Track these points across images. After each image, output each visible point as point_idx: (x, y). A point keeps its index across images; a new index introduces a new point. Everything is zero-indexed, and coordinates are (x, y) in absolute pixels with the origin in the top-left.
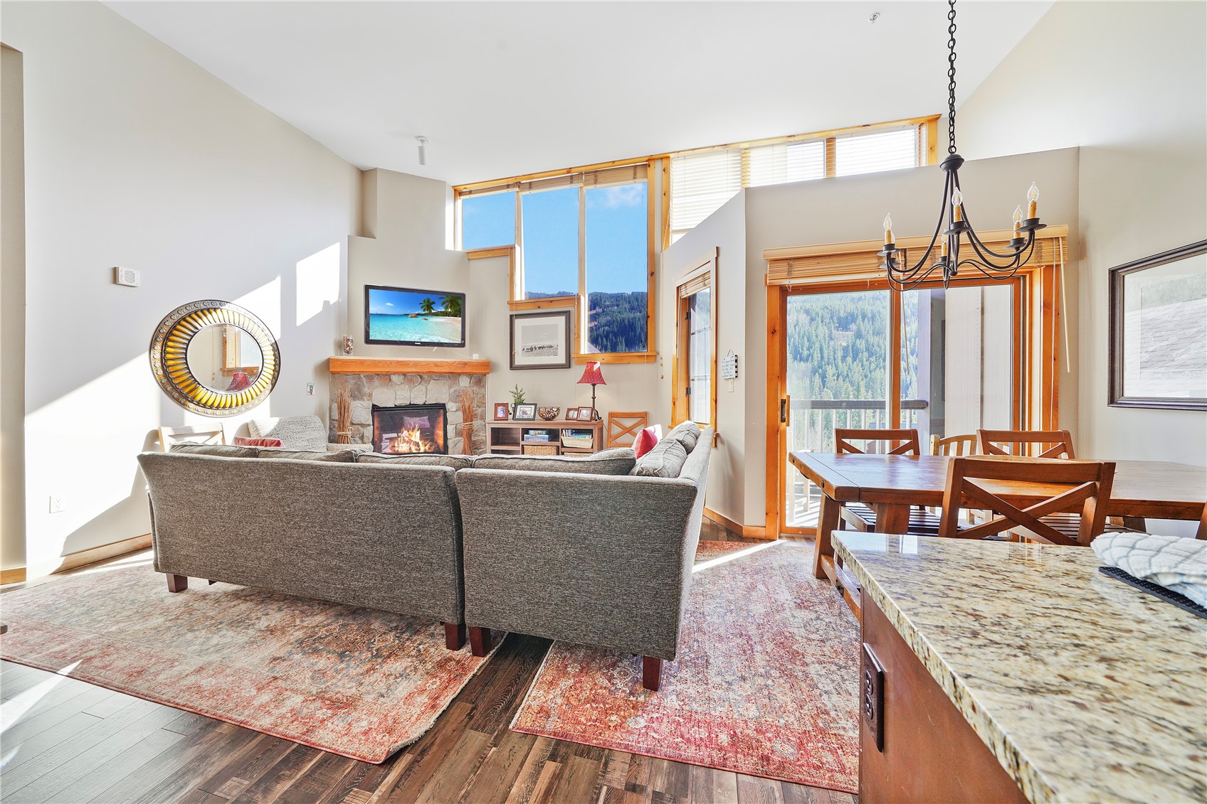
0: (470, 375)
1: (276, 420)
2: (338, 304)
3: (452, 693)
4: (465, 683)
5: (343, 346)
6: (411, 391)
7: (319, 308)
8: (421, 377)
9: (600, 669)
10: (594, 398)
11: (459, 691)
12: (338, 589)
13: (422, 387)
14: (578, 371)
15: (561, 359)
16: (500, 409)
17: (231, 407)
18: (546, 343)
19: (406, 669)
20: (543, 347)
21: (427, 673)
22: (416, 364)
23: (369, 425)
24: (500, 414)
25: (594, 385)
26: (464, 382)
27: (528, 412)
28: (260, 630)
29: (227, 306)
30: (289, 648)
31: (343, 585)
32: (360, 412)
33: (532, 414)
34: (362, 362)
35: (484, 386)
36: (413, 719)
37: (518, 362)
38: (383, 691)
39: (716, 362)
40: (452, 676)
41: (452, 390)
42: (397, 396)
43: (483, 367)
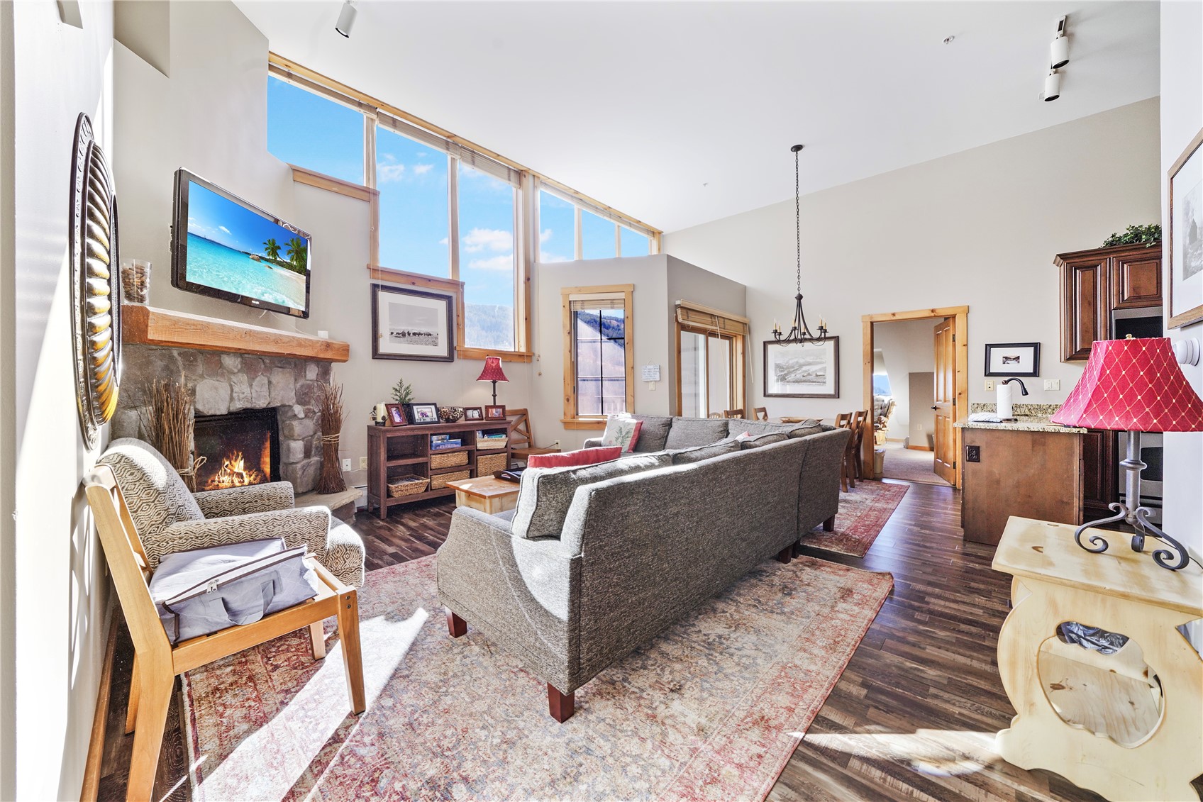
0: (318, 362)
6: (251, 386)
8: (263, 361)
10: (495, 395)
13: (263, 379)
15: (442, 350)
16: (393, 411)
18: (423, 330)
20: (419, 334)
24: (399, 418)
25: (494, 382)
26: (311, 372)
27: (429, 414)
33: (435, 416)
35: (329, 381)
37: (385, 350)
39: (633, 368)
42: (235, 395)
43: (344, 353)
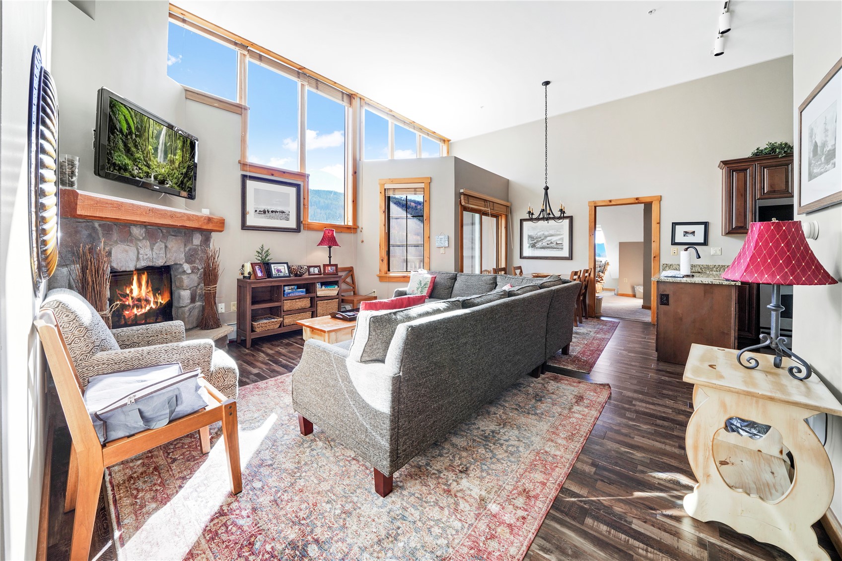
0: (202, 232)
6: (152, 249)
8: (163, 231)
10: (330, 257)
13: (162, 245)
15: (292, 224)
16: (257, 267)
18: (279, 209)
20: (276, 212)
24: (260, 274)
25: (330, 247)
27: (283, 270)
35: (211, 243)
37: (249, 222)
39: (429, 237)
42: (140, 256)
43: (220, 225)
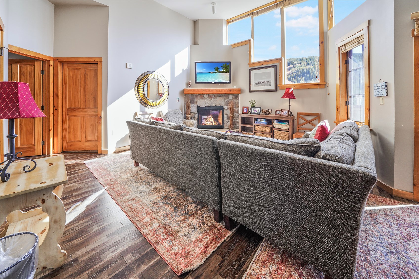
0: (233, 95)
1: (168, 110)
2: (187, 69)
3: (214, 247)
4: (220, 244)
5: (188, 85)
6: (210, 101)
7: (181, 71)
8: (214, 95)
9: (294, 265)
10: (290, 105)
11: (217, 248)
12: (176, 180)
13: (214, 100)
14: (282, 93)
15: (273, 87)
16: (245, 109)
17: (155, 106)
18: (266, 80)
19: (197, 224)
20: (264, 82)
21: (205, 231)
22: (212, 91)
23: (196, 113)
24: (245, 111)
25: (290, 99)
26: (230, 98)
27: (257, 111)
28: (153, 188)
29: (154, 73)
30: (159, 199)
31: (177, 179)
32: (194, 108)
33: (259, 112)
34: (194, 90)
35: (238, 99)
36: (196, 255)
37: (253, 89)
38: (186, 233)
39: (369, 87)
40: (215, 237)
41: (226, 101)
42: (206, 103)
43: (238, 91)
